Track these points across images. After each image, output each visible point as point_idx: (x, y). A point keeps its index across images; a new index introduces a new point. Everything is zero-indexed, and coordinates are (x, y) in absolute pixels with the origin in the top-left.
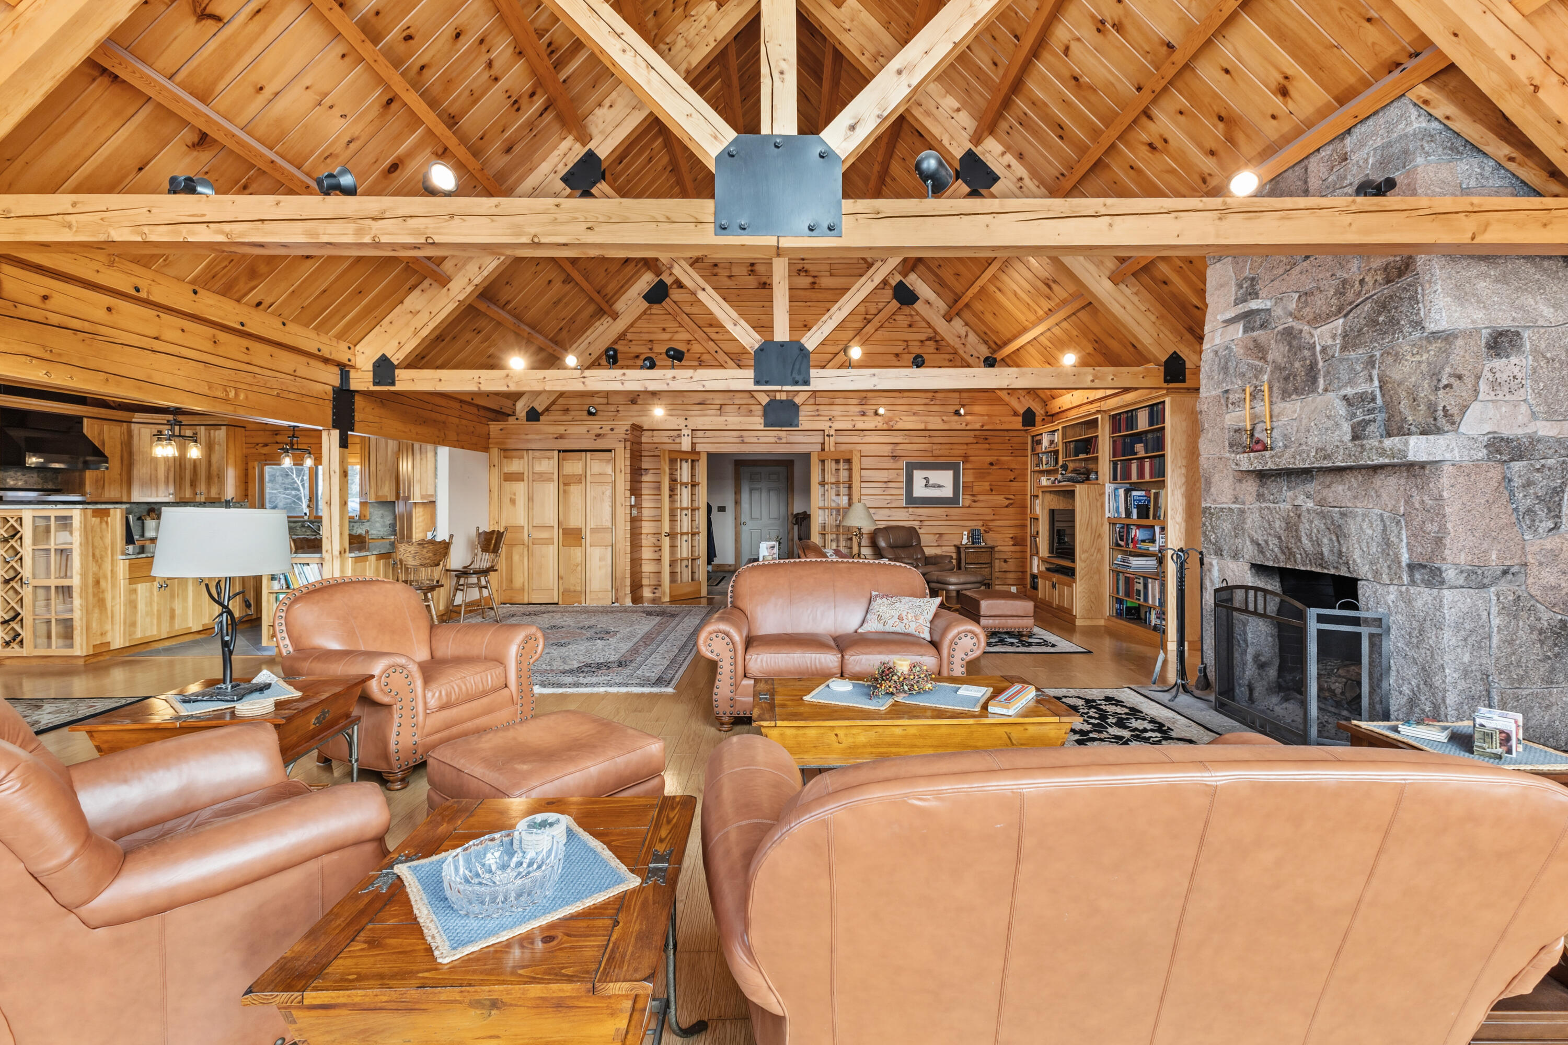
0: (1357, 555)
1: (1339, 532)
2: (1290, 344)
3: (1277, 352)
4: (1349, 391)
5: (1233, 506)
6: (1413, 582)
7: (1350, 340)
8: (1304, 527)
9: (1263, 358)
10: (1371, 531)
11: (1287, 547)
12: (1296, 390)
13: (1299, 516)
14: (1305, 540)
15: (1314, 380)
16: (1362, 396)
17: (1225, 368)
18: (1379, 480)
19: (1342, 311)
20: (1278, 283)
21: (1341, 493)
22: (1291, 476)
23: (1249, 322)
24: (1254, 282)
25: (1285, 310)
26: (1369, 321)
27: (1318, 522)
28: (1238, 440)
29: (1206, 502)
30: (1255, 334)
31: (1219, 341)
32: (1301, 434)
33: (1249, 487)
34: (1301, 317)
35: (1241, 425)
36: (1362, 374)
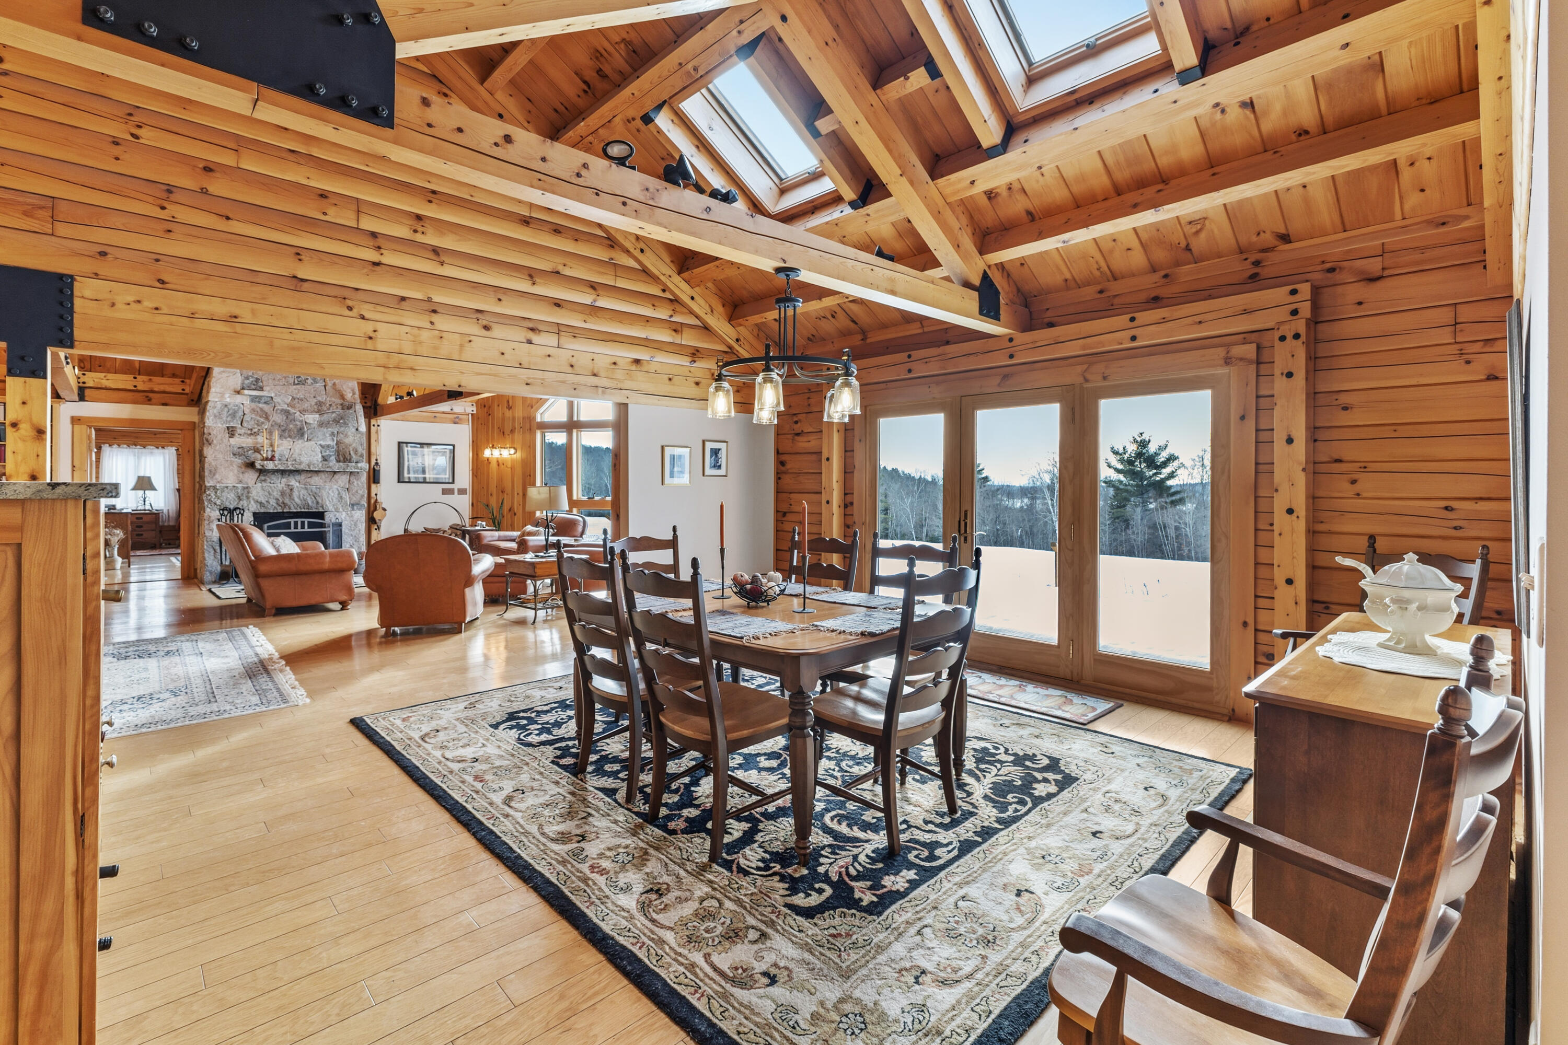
0: (328, 503)
1: (315, 495)
2: (288, 417)
3: (278, 418)
4: (322, 443)
5: (239, 485)
6: (353, 509)
7: (321, 424)
8: (295, 494)
9: (267, 418)
10: (334, 494)
11: (284, 503)
12: (290, 437)
13: (291, 490)
14: (297, 500)
15: (302, 435)
16: (328, 446)
17: (233, 415)
18: (336, 477)
19: (320, 412)
20: (278, 388)
21: (316, 480)
22: (283, 472)
23: (254, 399)
24: (257, 380)
25: (282, 401)
26: (334, 420)
27: (303, 492)
28: (240, 452)
29: (209, 483)
30: (261, 405)
31: (228, 400)
32: (295, 456)
33: (250, 477)
34: (293, 407)
35: (244, 445)
36: (329, 438)
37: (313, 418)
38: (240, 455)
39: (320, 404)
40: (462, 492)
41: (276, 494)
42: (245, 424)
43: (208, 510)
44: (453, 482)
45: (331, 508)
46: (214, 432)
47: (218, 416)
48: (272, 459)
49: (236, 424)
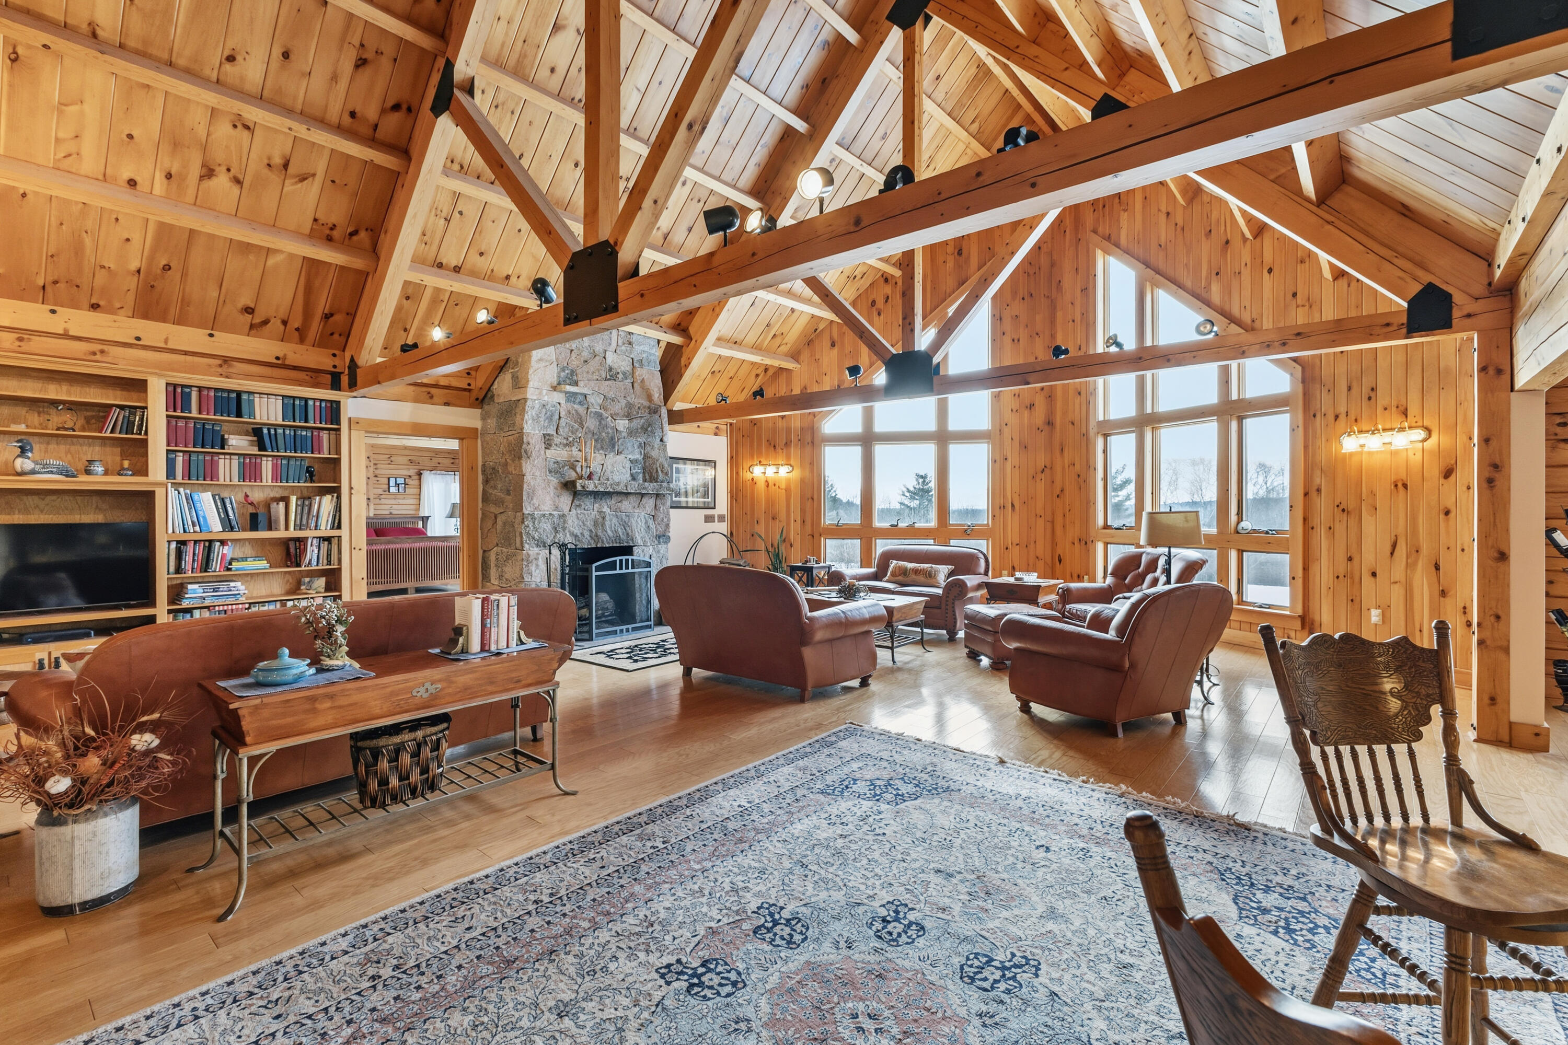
1: (625, 525)
2: (600, 422)
3: (591, 423)
4: (632, 457)
5: (555, 513)
6: (659, 543)
7: (631, 433)
8: (607, 523)
9: (581, 424)
10: (642, 524)
11: (597, 536)
12: (602, 448)
13: (604, 518)
14: (609, 532)
15: (613, 446)
16: (636, 461)
17: (550, 419)
18: (644, 500)
19: (629, 417)
20: (592, 383)
21: (627, 505)
22: (598, 495)
23: (571, 397)
24: (573, 372)
25: (595, 401)
26: (642, 428)
27: (615, 520)
28: (556, 469)
29: (527, 510)
30: (576, 406)
31: (546, 398)
32: (608, 473)
33: (565, 500)
34: (606, 410)
35: (559, 459)
36: (637, 450)
37: (622, 424)
38: (556, 472)
39: (630, 406)
40: (721, 518)
41: (589, 524)
42: (561, 430)
43: (526, 546)
44: (714, 508)
45: (640, 542)
46: (532, 442)
47: (536, 419)
48: (590, 477)
49: (552, 431)
